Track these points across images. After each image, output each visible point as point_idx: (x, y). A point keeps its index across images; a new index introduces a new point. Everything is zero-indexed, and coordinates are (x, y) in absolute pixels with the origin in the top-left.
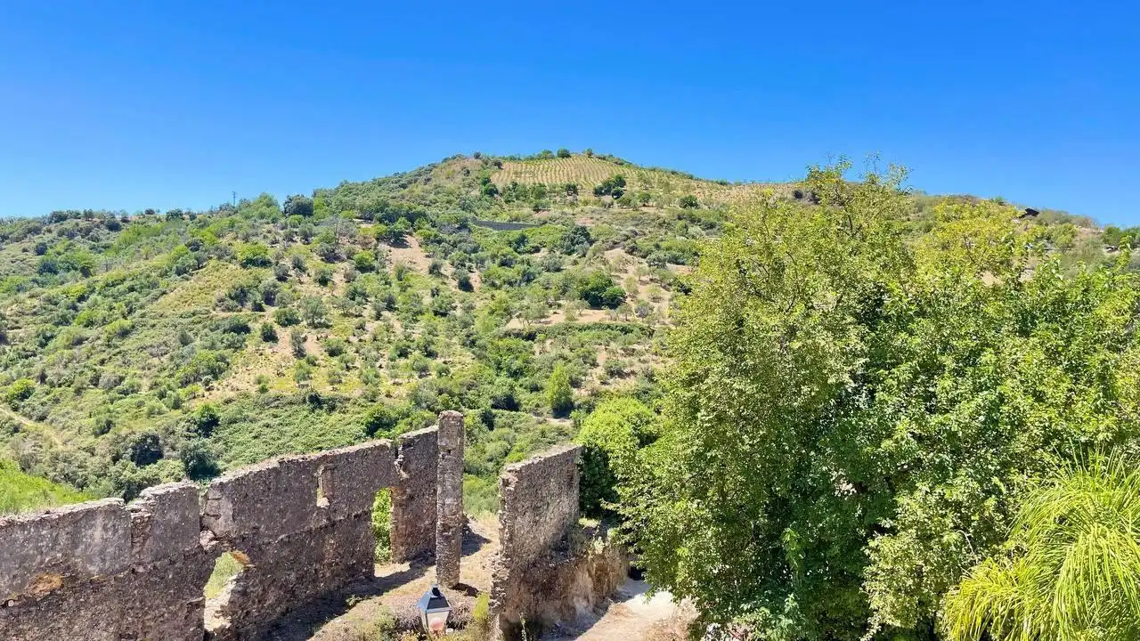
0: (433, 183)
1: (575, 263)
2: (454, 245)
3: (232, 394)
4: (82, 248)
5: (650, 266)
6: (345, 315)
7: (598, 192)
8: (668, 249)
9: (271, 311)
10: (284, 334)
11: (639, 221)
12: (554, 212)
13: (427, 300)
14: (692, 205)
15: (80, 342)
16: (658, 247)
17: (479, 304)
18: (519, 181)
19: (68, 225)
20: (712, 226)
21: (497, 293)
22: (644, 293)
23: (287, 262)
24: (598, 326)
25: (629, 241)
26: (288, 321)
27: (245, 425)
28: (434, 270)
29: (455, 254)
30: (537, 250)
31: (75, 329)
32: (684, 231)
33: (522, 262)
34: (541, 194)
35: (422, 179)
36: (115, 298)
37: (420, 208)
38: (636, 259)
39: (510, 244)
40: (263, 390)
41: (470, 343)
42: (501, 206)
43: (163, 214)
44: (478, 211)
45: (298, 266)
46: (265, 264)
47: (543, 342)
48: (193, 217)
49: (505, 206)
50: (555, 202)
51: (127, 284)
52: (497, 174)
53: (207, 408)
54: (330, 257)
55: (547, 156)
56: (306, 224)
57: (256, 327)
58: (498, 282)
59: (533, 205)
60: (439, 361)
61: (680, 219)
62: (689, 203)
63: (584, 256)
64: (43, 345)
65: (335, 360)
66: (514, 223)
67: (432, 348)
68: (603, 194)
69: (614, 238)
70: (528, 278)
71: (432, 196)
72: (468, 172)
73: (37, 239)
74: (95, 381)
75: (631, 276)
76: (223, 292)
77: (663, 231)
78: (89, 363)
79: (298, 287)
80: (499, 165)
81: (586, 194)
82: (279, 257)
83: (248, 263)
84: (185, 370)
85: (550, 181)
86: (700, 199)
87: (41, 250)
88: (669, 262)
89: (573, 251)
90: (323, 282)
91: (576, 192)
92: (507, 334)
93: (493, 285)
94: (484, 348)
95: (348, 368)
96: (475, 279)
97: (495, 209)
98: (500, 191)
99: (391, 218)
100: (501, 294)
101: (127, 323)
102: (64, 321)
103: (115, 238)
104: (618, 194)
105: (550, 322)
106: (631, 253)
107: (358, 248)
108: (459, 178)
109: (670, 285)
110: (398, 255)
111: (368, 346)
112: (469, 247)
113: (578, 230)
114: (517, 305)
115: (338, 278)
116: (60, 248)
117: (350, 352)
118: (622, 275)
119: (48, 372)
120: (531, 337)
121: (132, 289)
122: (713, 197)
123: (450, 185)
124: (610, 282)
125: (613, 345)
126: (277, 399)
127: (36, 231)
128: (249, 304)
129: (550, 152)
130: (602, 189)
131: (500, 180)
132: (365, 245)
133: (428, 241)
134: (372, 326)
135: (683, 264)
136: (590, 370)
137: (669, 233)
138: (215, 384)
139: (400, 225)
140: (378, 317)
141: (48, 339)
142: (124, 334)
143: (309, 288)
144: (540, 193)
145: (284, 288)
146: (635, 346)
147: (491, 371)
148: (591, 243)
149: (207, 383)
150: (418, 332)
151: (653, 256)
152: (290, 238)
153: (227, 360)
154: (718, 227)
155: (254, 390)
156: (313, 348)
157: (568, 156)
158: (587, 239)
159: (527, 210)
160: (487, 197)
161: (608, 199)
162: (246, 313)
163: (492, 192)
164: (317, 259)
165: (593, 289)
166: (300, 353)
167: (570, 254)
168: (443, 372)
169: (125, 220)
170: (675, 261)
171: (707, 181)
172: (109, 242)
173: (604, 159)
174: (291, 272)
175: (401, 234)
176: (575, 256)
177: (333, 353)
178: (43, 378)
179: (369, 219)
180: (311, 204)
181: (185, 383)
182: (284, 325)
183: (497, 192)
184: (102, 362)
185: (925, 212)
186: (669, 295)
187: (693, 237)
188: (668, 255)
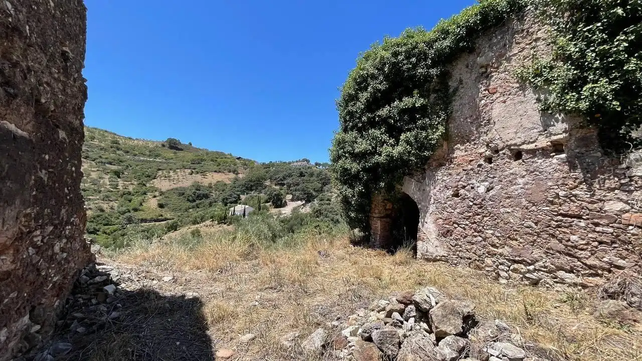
5: (96, 164)
8: (106, 158)
16: (100, 157)
20: (128, 152)
22: (94, 175)
32: (114, 152)
38: (89, 161)
61: (111, 147)
62: (117, 142)
75: (86, 168)
77: (103, 151)
86: (121, 142)
88: (107, 163)
106: (85, 159)
109: (108, 173)
122: (126, 142)
135: (114, 165)
137: (107, 153)
146: (91, 197)
151: (98, 160)
154: (130, 153)
170: (110, 163)
185: (209, 155)
186: (109, 176)
187: (119, 155)
188: (106, 161)
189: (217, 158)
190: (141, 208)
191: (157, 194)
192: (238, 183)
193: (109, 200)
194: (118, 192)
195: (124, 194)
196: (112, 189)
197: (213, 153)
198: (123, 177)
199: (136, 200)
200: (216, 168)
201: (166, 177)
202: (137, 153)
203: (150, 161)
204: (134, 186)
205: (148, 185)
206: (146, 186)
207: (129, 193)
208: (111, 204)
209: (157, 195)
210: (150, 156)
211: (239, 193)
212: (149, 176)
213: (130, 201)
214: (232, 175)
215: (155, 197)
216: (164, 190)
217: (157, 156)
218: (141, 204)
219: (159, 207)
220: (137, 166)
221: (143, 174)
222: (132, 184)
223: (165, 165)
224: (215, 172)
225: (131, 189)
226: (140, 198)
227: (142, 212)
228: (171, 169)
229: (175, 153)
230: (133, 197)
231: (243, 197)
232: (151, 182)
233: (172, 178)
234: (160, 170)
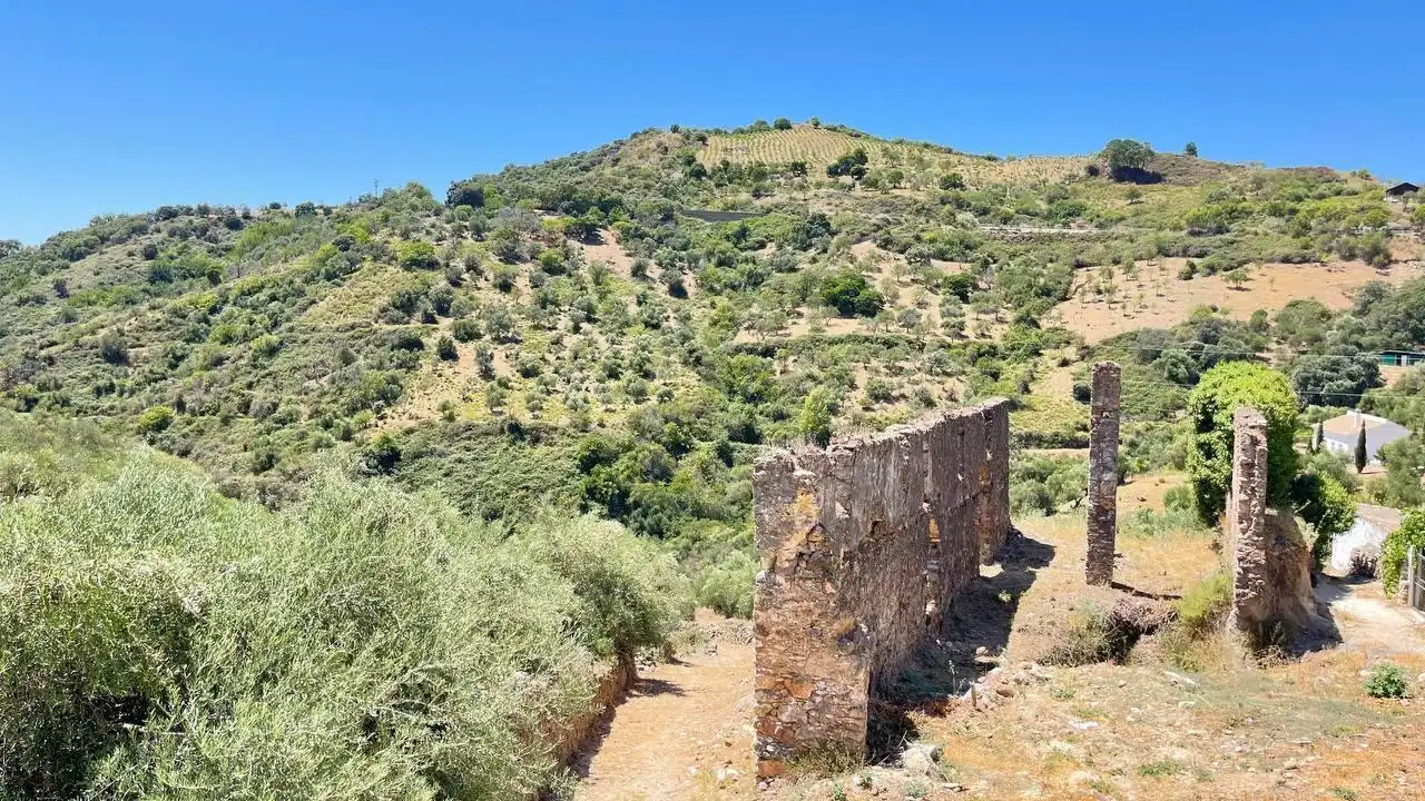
0: (624, 163)
1: (814, 260)
2: (660, 241)
3: (412, 424)
4: (199, 252)
5: (910, 263)
6: (536, 327)
7: (833, 172)
8: (932, 241)
9: (445, 323)
10: (467, 351)
11: (889, 207)
12: (780, 197)
13: (633, 310)
14: (955, 186)
15: (219, 362)
16: (918, 239)
17: (696, 313)
18: (732, 159)
19: (181, 222)
20: (985, 212)
21: (717, 299)
22: (907, 297)
23: (459, 264)
24: (854, 339)
25: (881, 232)
26: (469, 335)
27: (432, 460)
28: (639, 272)
29: (663, 252)
30: (762, 245)
31: (211, 346)
32: (951, 216)
33: (746, 261)
34: (761, 175)
35: (607, 159)
36: (255, 308)
37: (614, 195)
38: (891, 254)
39: (728, 238)
40: (451, 418)
41: (695, 360)
42: (711, 191)
43: (291, 209)
44: (684, 199)
45: (473, 267)
46: (432, 265)
47: (785, 358)
48: (328, 212)
49: (716, 191)
50: (779, 185)
51: (267, 292)
52: (702, 152)
53: (387, 440)
54: (510, 257)
55: (761, 127)
56: (477, 216)
57: (431, 342)
58: (717, 286)
59: (751, 189)
60: (658, 382)
61: (943, 203)
62: (952, 183)
63: (825, 251)
64: (173, 366)
65: (532, 382)
66: (729, 212)
67: (648, 366)
68: (840, 174)
69: (862, 229)
70: (755, 280)
71: (625, 180)
72: (666, 149)
73: (144, 241)
74: (245, 407)
75: (886, 275)
76: (383, 301)
77: (923, 219)
78: (235, 385)
79: (476, 293)
80: (703, 139)
81: (818, 174)
82: (449, 257)
83: (412, 264)
84: (352, 394)
85: (769, 158)
86: (966, 178)
87: (150, 254)
88: (934, 257)
89: (811, 246)
90: (505, 287)
91: (804, 172)
92: (738, 350)
93: (712, 289)
94: (711, 366)
95: (549, 393)
96: (689, 281)
97: (703, 195)
98: (709, 172)
99: (579, 207)
100: (722, 301)
101: (274, 338)
102: (195, 337)
103: (236, 239)
104: (860, 173)
105: (789, 335)
106: (884, 247)
107: (543, 244)
108: (655, 157)
109: (938, 286)
110: (591, 253)
111: (568, 365)
112: (679, 242)
113: (815, 218)
114: (745, 314)
115: (522, 283)
116: (172, 251)
117: (548, 373)
118: (876, 275)
119: (187, 398)
120: (768, 352)
121: (273, 298)
122: (981, 176)
123: (645, 166)
124: (863, 283)
125: (874, 363)
126: (469, 428)
127: (142, 230)
128: (419, 315)
129: (764, 123)
130: (837, 167)
131: (708, 158)
132: (552, 242)
133: (627, 236)
134: (571, 341)
135: (952, 260)
136: (847, 394)
137: (932, 222)
138: (387, 411)
139: (591, 216)
140: (577, 329)
141: (180, 358)
142: (272, 351)
143: (488, 295)
144: (759, 173)
145: (459, 295)
146: (902, 364)
147: (722, 396)
148: (833, 234)
149: (378, 410)
150: (627, 348)
151: (913, 250)
152: (458, 233)
153: (402, 382)
154: (992, 213)
155: (437, 418)
156: (502, 368)
157: (789, 127)
158: (828, 231)
159: (744, 196)
160: (693, 180)
161: (847, 179)
162: (414, 325)
163: (699, 173)
164: (494, 259)
165: (841, 292)
166: (487, 374)
167: (805, 250)
168: (665, 397)
169: (247, 217)
170: (942, 256)
171: (971, 156)
172: (229, 243)
173: (834, 130)
174: (465, 276)
175: (594, 227)
176: (812, 252)
177: (528, 373)
178: (180, 406)
179: (550, 210)
180: (481, 191)
181: (352, 411)
182: (463, 340)
183: (704, 174)
184: (250, 386)
185: (1267, 189)
186: (939, 299)
187: (963, 225)
188: (932, 249)
189: (1299, 199)
190: (1024, 399)
191: (1071, 352)
192: (1379, 311)
193: (945, 373)
194: (965, 346)
195: (980, 355)
196: (949, 340)
197: (1282, 178)
198: (976, 300)
199: (1013, 372)
200: (1289, 246)
201: (1099, 292)
202: (1012, 211)
203: (1050, 238)
204: (1005, 326)
205: (1045, 323)
206: (1039, 328)
207: (992, 352)
208: (950, 383)
209: (1074, 357)
210: (1049, 217)
211: (1370, 356)
212: (1047, 292)
213: (995, 376)
214: (1361, 274)
215: (1065, 363)
216: (1092, 341)
217: (1075, 212)
218: (1026, 390)
219: (1078, 399)
220: (1013, 256)
221: (1030, 286)
222: (1001, 321)
223: (1099, 247)
224: (1286, 260)
225: (998, 335)
226: (1022, 369)
227: (1027, 414)
228: (1116, 262)
229: (1133, 195)
230: (1002, 363)
231: (1391, 373)
232: (1054, 312)
233: (1118, 296)
234: (1079, 265)
